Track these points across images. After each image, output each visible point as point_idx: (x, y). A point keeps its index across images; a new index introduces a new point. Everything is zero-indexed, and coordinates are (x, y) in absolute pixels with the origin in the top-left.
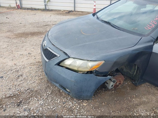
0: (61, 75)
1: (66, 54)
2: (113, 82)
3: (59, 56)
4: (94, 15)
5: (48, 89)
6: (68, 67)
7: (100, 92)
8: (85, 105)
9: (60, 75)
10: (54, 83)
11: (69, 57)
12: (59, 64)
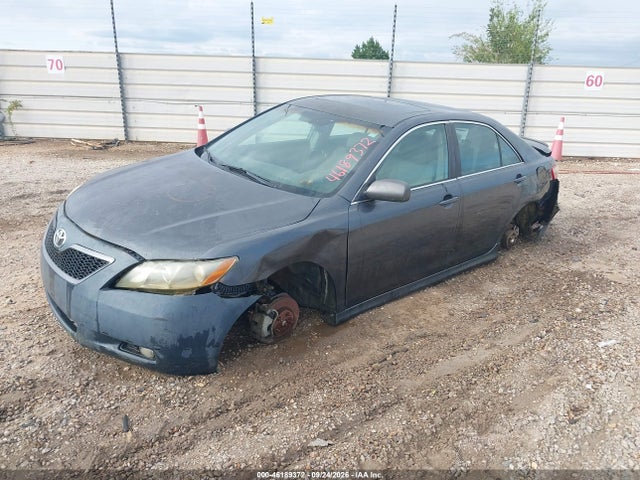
0: (125, 309)
1: (133, 253)
2: (269, 315)
3: (111, 260)
4: (199, 151)
5: (82, 371)
6: (142, 286)
7: (240, 354)
8: (202, 385)
9: (119, 311)
10: (103, 345)
11: (142, 261)
12: (112, 284)
